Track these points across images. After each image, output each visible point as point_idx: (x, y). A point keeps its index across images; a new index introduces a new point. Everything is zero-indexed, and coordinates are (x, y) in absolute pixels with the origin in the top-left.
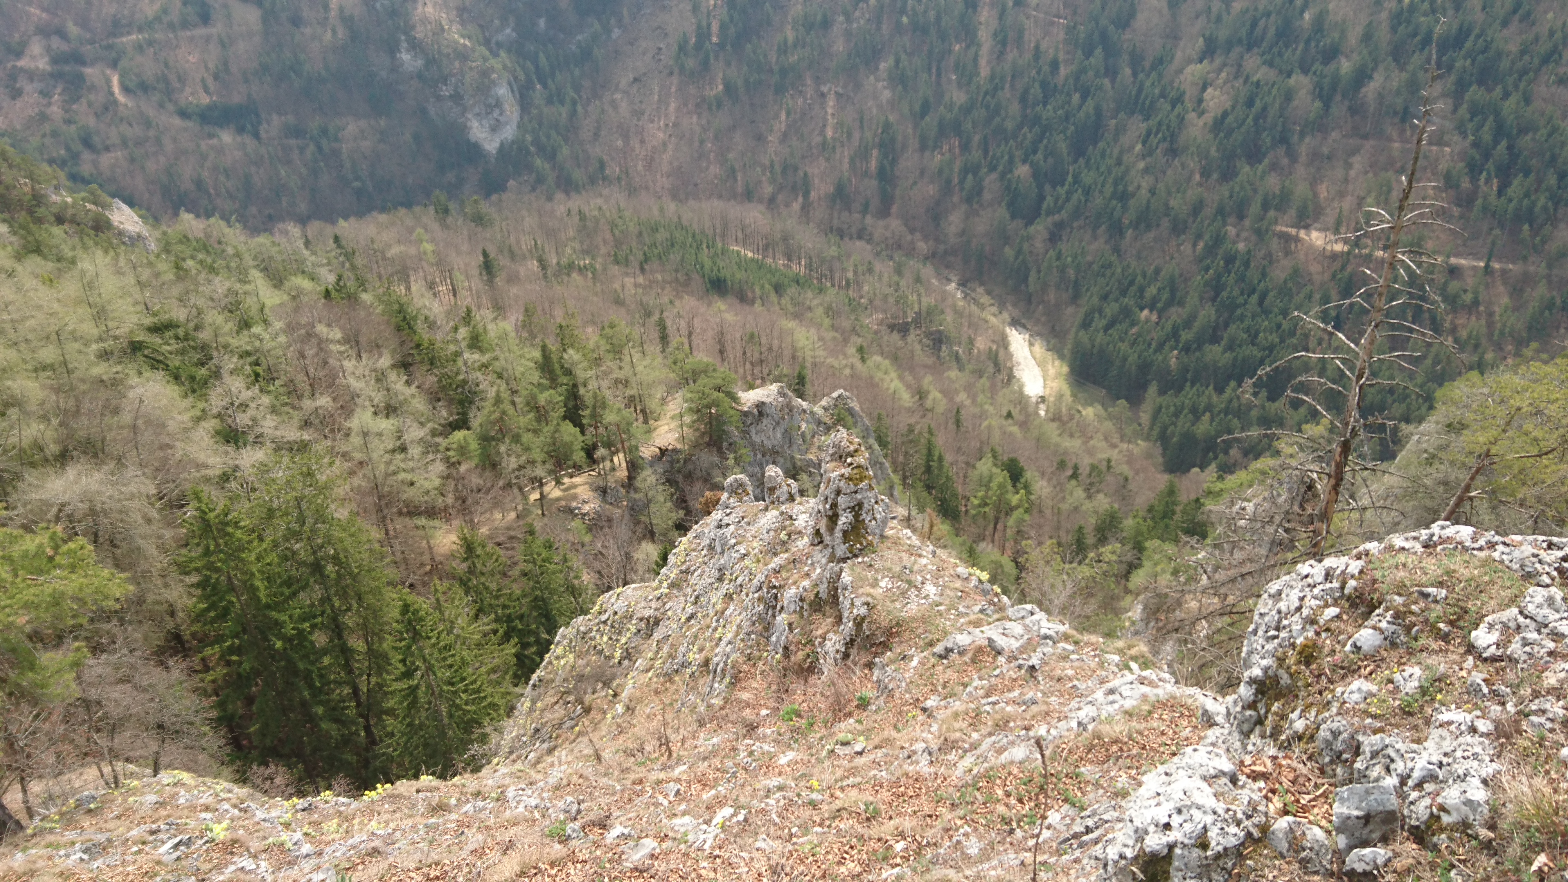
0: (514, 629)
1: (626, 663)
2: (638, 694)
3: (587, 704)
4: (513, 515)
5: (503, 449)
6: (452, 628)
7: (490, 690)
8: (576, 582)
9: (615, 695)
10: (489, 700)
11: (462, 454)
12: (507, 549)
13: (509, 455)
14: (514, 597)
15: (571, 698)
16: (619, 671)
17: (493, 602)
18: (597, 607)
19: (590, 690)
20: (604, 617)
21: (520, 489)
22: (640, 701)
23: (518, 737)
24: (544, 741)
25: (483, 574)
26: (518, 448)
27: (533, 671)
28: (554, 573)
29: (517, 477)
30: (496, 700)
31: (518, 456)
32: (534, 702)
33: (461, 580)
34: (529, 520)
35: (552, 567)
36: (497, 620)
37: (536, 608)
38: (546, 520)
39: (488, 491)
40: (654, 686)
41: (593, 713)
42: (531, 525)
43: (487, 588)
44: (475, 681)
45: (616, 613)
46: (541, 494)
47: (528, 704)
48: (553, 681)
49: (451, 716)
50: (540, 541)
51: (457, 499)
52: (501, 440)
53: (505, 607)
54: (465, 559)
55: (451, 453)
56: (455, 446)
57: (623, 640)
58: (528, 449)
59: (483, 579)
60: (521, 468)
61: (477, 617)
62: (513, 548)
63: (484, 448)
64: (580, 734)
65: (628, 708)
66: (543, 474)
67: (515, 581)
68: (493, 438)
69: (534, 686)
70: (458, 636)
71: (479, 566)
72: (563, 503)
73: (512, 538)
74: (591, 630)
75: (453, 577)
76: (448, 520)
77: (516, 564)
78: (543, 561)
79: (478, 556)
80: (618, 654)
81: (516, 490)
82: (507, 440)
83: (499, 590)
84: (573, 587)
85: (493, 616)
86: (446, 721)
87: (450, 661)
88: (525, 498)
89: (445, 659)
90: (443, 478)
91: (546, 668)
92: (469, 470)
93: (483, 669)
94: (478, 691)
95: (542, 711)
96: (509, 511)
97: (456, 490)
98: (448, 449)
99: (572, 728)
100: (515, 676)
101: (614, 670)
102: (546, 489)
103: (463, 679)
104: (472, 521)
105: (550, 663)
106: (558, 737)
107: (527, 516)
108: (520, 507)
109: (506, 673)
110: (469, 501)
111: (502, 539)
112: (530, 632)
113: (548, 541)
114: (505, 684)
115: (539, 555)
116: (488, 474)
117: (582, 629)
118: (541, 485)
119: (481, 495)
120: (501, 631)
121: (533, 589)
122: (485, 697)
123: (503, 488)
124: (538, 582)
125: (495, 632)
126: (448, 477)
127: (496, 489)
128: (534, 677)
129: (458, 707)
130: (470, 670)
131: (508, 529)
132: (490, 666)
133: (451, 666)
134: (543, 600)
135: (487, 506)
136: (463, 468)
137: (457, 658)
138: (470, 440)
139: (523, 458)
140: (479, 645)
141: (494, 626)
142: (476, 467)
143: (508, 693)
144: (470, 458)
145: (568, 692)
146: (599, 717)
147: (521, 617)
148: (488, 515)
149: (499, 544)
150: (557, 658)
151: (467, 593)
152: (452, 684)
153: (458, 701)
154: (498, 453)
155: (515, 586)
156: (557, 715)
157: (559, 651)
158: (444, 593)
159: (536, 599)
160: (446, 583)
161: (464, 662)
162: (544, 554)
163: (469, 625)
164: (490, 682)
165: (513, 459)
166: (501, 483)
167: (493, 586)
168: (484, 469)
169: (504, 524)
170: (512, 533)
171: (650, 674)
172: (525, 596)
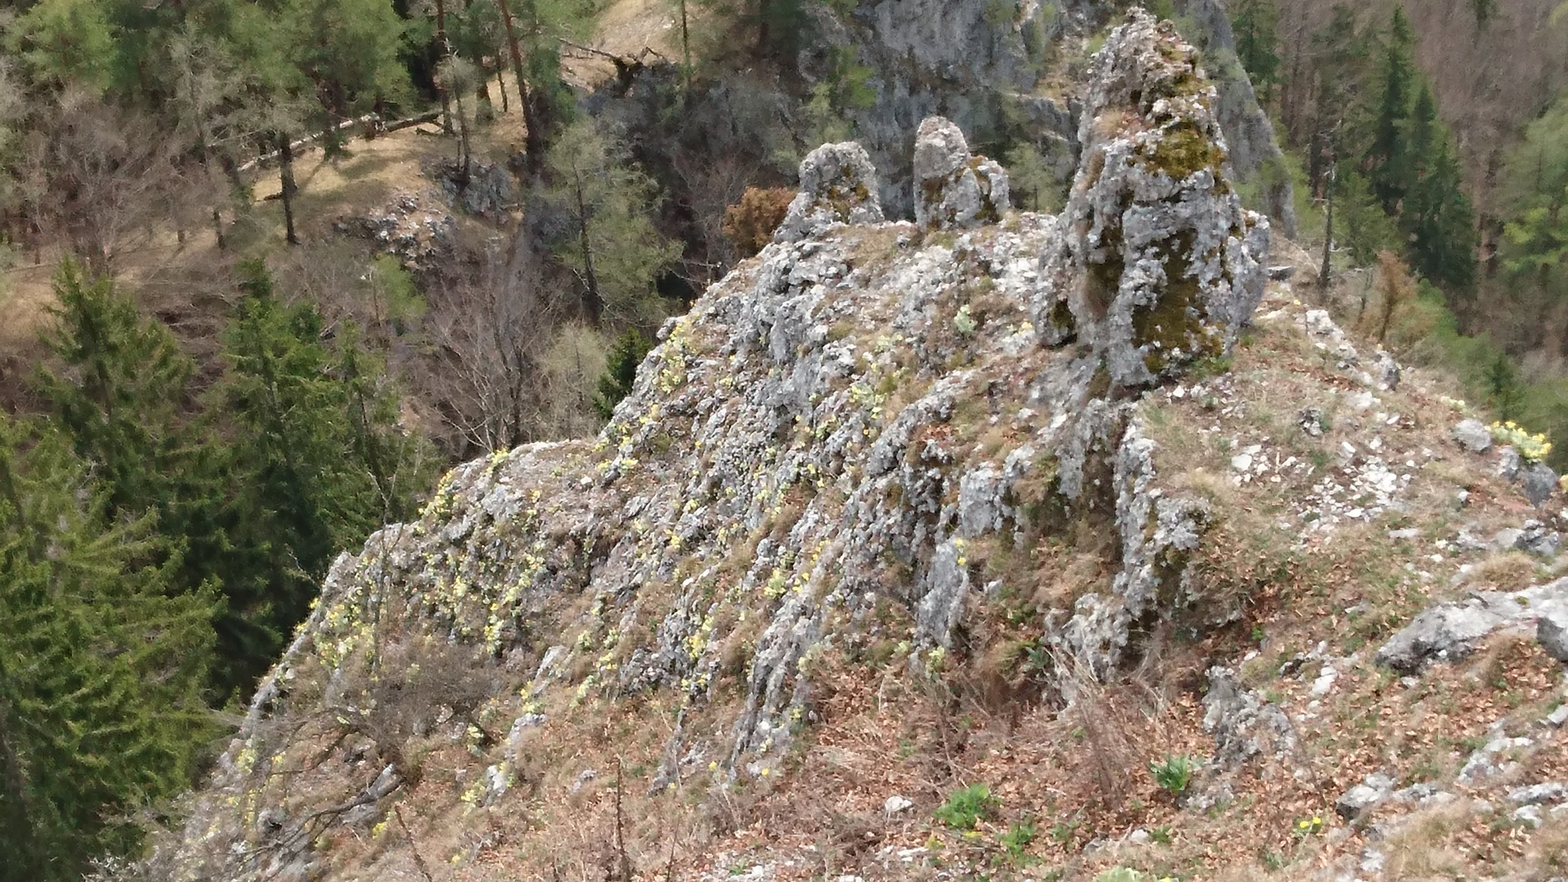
0: (213, 550)
1: (516, 655)
2: (550, 741)
3: (409, 762)
4: (208, 238)
5: (179, 49)
6: (42, 543)
7: (146, 715)
8: (381, 430)
9: (487, 742)
10: (146, 740)
11: (69, 60)
12: (192, 331)
13: (196, 69)
14: (212, 465)
15: (367, 745)
16: (495, 676)
17: (157, 476)
18: (438, 502)
19: (417, 726)
20: (456, 530)
21: (229, 165)
22: (553, 759)
23: (224, 842)
24: (292, 857)
25: (125, 398)
26: (222, 50)
27: (264, 669)
28: (321, 403)
29: (218, 132)
30: (165, 743)
31: (224, 72)
32: (265, 751)
33: (66, 410)
34: (252, 252)
35: (315, 385)
36: (165, 526)
37: (271, 496)
38: (298, 254)
39: (138, 171)
40: (592, 722)
41: (426, 788)
42: (258, 267)
43: (137, 438)
44: (107, 689)
45: (489, 519)
46: (287, 181)
47: (249, 756)
48: (317, 695)
49: (41, 779)
50: (281, 315)
51: (53, 186)
52: (175, 25)
53: (186, 490)
54: (80, 356)
55: (37, 57)
56: (45, 37)
57: (510, 595)
58: (248, 53)
59: (125, 413)
60: (229, 105)
61: (108, 516)
62: (208, 331)
63: (125, 43)
64: (391, 841)
65: (521, 779)
66: (290, 126)
67: (212, 420)
68: (153, 18)
69: (267, 707)
70: (58, 566)
71: (115, 375)
72: (347, 209)
73: (204, 301)
74: (420, 563)
75: (46, 404)
76: (30, 246)
77: (216, 373)
78: (292, 368)
79: (112, 349)
80: (495, 630)
81: (215, 169)
82: (191, 25)
83: (171, 444)
84: (373, 442)
85: (153, 514)
86: (28, 793)
87: (36, 633)
88: (243, 191)
89: (25, 626)
90: (14, 125)
91: (298, 659)
92: (85, 108)
93: (128, 659)
94: (115, 715)
95: (289, 774)
96: (196, 226)
97: (52, 161)
98: (27, 46)
99: (370, 824)
100: (215, 678)
101: (484, 674)
102: (301, 168)
103: (76, 683)
104: (95, 250)
105: (310, 647)
106: (330, 845)
107: (246, 241)
108: (227, 217)
109: (190, 670)
110: (89, 194)
111: (176, 302)
112: (256, 562)
113: (306, 314)
114: (187, 702)
115: (280, 352)
116: (139, 119)
117: (397, 558)
118: (287, 156)
119: (120, 177)
120: (176, 555)
121: (263, 443)
122: (134, 735)
123: (180, 162)
124: (276, 427)
125: (159, 557)
126: (29, 124)
127: (161, 161)
128: (267, 684)
129: (61, 757)
130: (92, 658)
131: (195, 275)
132: (146, 650)
133: (41, 646)
134: (291, 475)
135: (135, 208)
136: (69, 101)
137: (59, 626)
138: (90, 24)
139: (237, 78)
140: (115, 592)
141: (157, 541)
142: (107, 98)
143: (197, 725)
144: (90, 73)
145: (358, 729)
146: (442, 799)
147: (231, 521)
148: (139, 235)
149: (170, 318)
150: (330, 635)
151: (82, 449)
152: (47, 695)
153: (60, 741)
154: (167, 60)
155: (213, 436)
156: (327, 789)
157: (335, 616)
158: (22, 447)
159: (271, 471)
160: (24, 423)
161: (77, 638)
162: (295, 350)
163: (88, 536)
164: (147, 693)
165: (208, 79)
166: (175, 147)
167: (154, 432)
168: (127, 105)
169: (180, 262)
170: (206, 288)
171: (582, 689)
172: (241, 463)
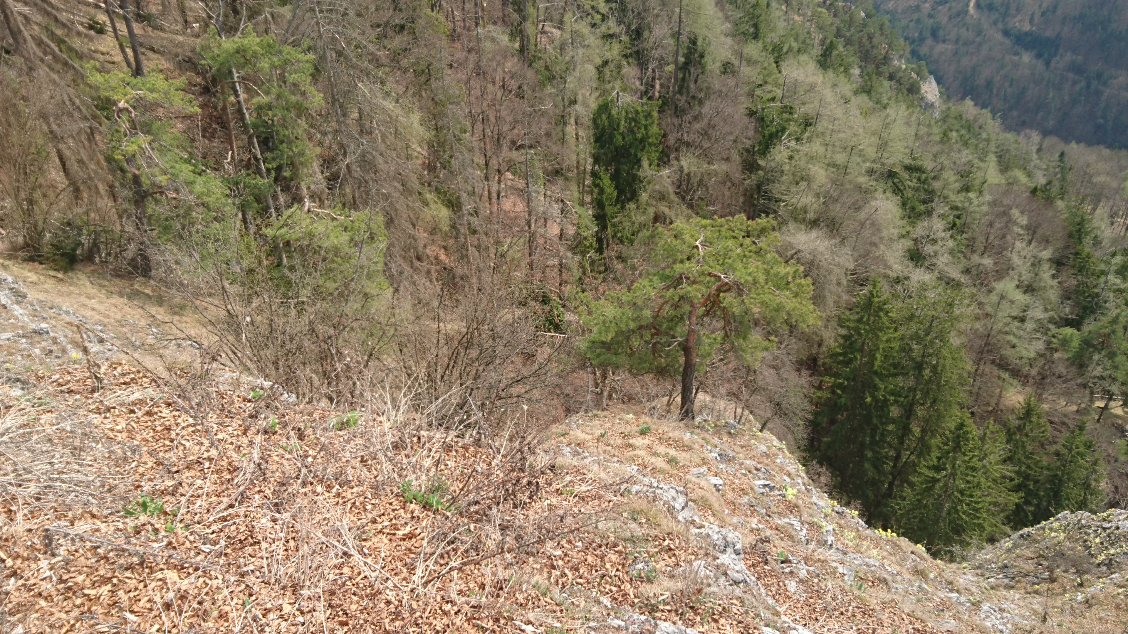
0: (1026, 486)
1: (1104, 568)
2: (1102, 598)
3: (1055, 575)
4: (1074, 408)
5: (1096, 357)
6: (984, 458)
7: (985, 515)
8: (1093, 483)
9: (1081, 585)
10: (981, 521)
11: (1063, 345)
12: (1055, 429)
13: (1098, 364)
14: (1040, 464)
15: (1045, 563)
16: (1094, 570)
17: (1023, 458)
18: (1104, 514)
19: (1063, 568)
20: (1106, 525)
21: (1092, 393)
22: (1100, 603)
23: (989, 561)
24: (1007, 577)
25: (1027, 435)
26: (1109, 363)
27: (1027, 526)
28: (1081, 467)
29: (1095, 383)
30: (985, 525)
31: (1105, 369)
32: (1015, 547)
33: (1009, 430)
34: (1085, 418)
35: (1082, 462)
36: (1017, 473)
37: (1052, 482)
38: (1098, 426)
39: (1064, 382)
40: (1118, 601)
41: (1055, 585)
42: (1085, 423)
43: (1024, 447)
44: (979, 503)
45: (1118, 528)
46: (1106, 405)
47: (1009, 545)
48: (1038, 542)
49: (949, 513)
50: (1084, 438)
51: (1039, 374)
52: (1099, 351)
53: (1029, 467)
54: (1021, 419)
55: (1055, 340)
56: (1060, 337)
57: (1112, 552)
58: (1116, 368)
59: (1024, 439)
60: (1102, 378)
61: (1005, 461)
62: (1060, 431)
63: (1081, 349)
64: (1036, 592)
65: (1087, 602)
66: (1116, 392)
67: (1047, 454)
68: (1093, 346)
69: (1022, 536)
70: (984, 466)
71: (1027, 428)
72: (1120, 421)
73: (1064, 423)
74: (1090, 527)
75: (1004, 425)
76: (1024, 385)
77: (1056, 443)
78: (1078, 453)
79: (1031, 422)
80: (1101, 558)
81: (1087, 391)
82: (1103, 353)
83: (1032, 453)
85: (1017, 468)
86: (944, 514)
87: (969, 478)
88: (1092, 401)
89: (967, 475)
90: (1038, 354)
91: (1038, 530)
92: (1059, 358)
93: (988, 499)
94: (977, 510)
95: (1018, 556)
96: (1073, 403)
97: (1042, 368)
98: (1054, 336)
99: (1034, 584)
101: (1091, 567)
102: (1112, 404)
103: (971, 496)
104: (1041, 395)
105: (1043, 529)
106: (1018, 582)
107: (1085, 414)
108: (1083, 406)
109: (1002, 511)
110: (1048, 380)
111: (1055, 420)
112: (1037, 496)
113: (1091, 442)
114: (998, 519)
115: (1077, 448)
116: (1074, 369)
117: (1083, 522)
118: (1110, 399)
119: (1059, 381)
120: (1016, 481)
121: (1058, 468)
122: (979, 518)
123: (1078, 385)
124: (1064, 466)
125: (1012, 480)
126: (1041, 355)
127: (1073, 382)
128: (1025, 530)
129: (957, 512)
130: (979, 493)
131: (1065, 416)
132: (994, 500)
133: (968, 482)
134: (1060, 480)
135: (1058, 390)
136: (1056, 355)
137: (976, 480)
138: (1074, 339)
139: (1108, 372)
140: (994, 481)
141: (1013, 475)
142: (1068, 359)
143: (998, 527)
144: (1067, 351)
145: (1045, 558)
146: (1059, 591)
147: (1036, 482)
148: (1055, 397)
149: (1051, 422)
150: (1051, 529)
151: (1008, 442)
152: (962, 494)
153: (959, 508)
154: (1091, 358)
155: (1045, 457)
156: (1027, 567)
157: (1056, 525)
158: (992, 432)
159: (1056, 476)
160: (997, 427)
161: (978, 485)
162: (1082, 449)
163: (997, 464)
164: (988, 510)
165: (1099, 369)
166: (1079, 381)
167: (1029, 448)
168: (1073, 364)
169: (1063, 410)
170: (1066, 420)
171: (1120, 590)
172: (1048, 469)
